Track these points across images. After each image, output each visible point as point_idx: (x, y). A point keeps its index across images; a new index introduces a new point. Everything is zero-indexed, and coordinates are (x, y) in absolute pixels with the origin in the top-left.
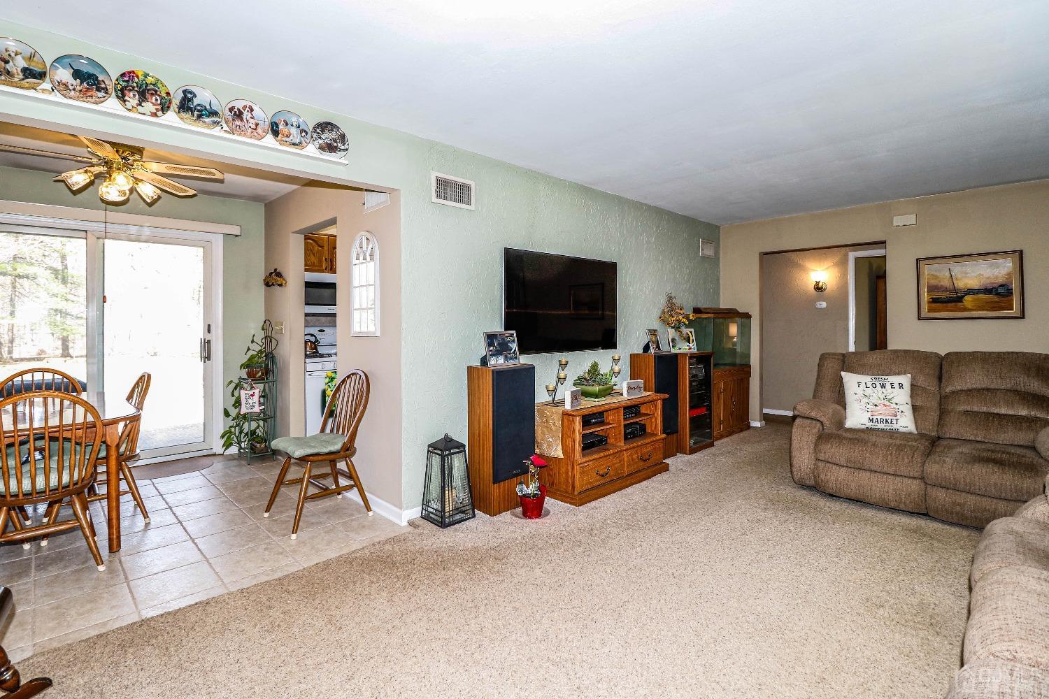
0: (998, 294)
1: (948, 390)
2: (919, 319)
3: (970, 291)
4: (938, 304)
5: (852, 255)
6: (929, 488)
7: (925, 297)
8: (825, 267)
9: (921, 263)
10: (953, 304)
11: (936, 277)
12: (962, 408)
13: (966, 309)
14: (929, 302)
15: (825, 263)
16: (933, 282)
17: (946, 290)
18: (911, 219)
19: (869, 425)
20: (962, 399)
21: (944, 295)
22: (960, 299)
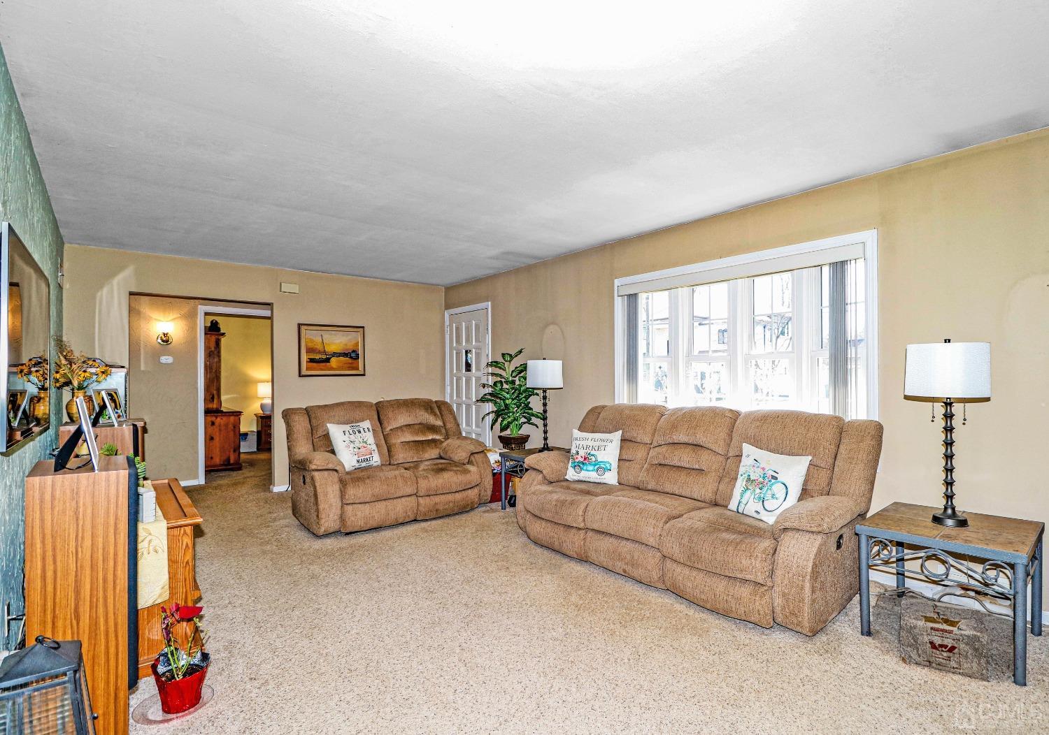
0: (351, 357)
1: (388, 429)
2: (300, 376)
3: (335, 354)
4: (314, 364)
5: (202, 308)
6: (420, 499)
7: (304, 358)
8: (170, 318)
9: (303, 328)
10: (324, 364)
11: (312, 341)
12: (399, 441)
13: (332, 369)
14: (307, 362)
15: (171, 314)
16: (310, 345)
17: (320, 352)
18: (295, 288)
19: (357, 465)
20: (399, 434)
21: (317, 357)
22: (328, 360)
